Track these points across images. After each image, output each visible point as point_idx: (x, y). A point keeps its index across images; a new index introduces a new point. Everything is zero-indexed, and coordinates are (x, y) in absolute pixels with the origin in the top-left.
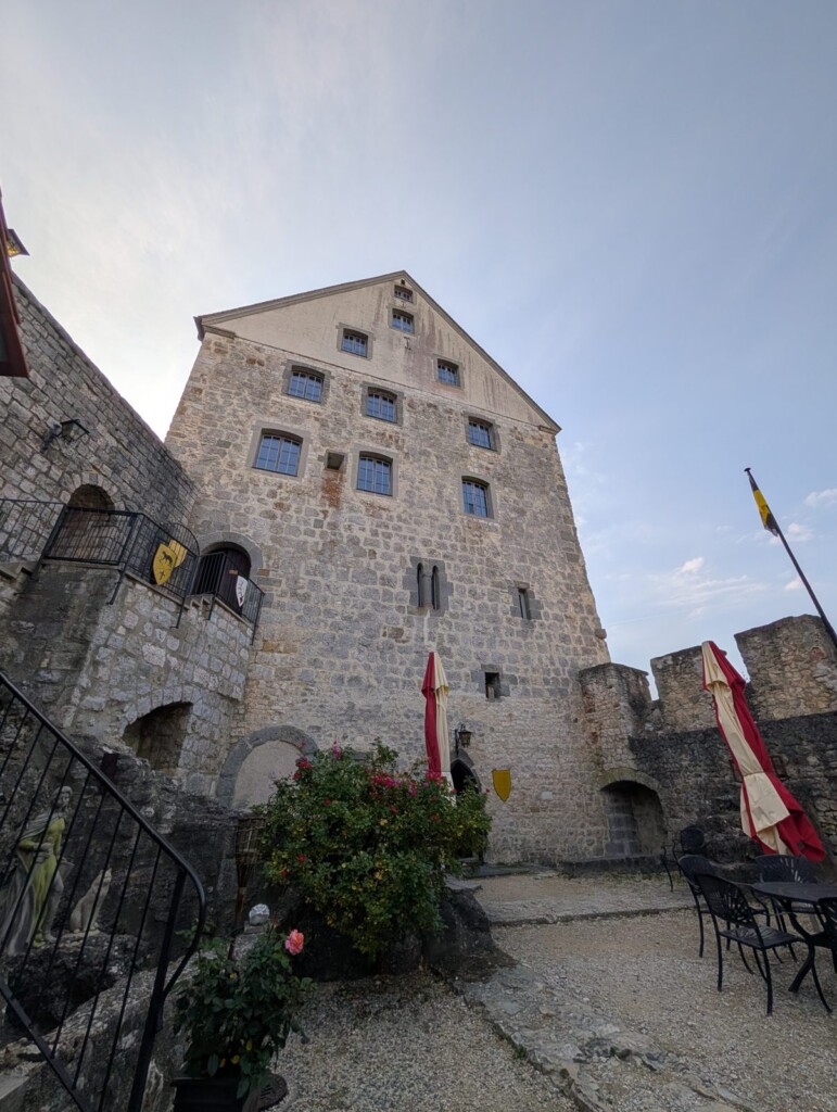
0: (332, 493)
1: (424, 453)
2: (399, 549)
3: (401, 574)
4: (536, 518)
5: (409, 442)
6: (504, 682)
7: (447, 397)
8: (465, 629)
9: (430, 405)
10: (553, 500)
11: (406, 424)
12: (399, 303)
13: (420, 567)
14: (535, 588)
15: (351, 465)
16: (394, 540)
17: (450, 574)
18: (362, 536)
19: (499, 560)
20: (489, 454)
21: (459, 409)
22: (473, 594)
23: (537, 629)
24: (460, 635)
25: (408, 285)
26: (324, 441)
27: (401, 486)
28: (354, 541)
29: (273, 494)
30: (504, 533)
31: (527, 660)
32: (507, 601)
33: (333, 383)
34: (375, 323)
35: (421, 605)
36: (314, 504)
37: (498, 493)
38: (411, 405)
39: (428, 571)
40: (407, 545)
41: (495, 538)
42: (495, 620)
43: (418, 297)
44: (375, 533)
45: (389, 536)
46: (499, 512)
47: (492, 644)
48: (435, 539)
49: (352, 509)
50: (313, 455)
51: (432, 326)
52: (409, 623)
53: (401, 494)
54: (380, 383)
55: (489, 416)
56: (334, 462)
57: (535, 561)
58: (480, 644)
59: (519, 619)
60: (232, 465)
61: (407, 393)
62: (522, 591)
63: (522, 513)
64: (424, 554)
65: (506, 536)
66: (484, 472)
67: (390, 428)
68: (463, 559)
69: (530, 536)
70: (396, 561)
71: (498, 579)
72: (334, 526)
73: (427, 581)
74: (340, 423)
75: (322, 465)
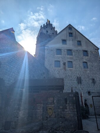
0: (65, 68)
1: (77, 59)
2: (75, 75)
3: (75, 79)
4: (95, 67)
5: (74, 58)
6: (91, 93)
7: (80, 48)
8: (85, 86)
9: (77, 50)
10: (98, 63)
11: (73, 55)
12: (70, 31)
13: (78, 78)
14: (95, 79)
15: (67, 64)
16: (74, 74)
17: (82, 78)
18: (70, 74)
19: (89, 75)
20: (87, 57)
21: (81, 50)
22: (86, 81)
23: (96, 85)
24: (84, 87)
25: (71, 27)
26: (63, 61)
27: (74, 66)
28: (69, 75)
29: (58, 70)
30: (90, 70)
31: (94, 90)
32: (91, 81)
33: (62, 51)
34: (67, 37)
35: (79, 83)
36: (63, 71)
37: (89, 64)
38: (74, 51)
39: (79, 78)
40: (76, 75)
41: (88, 72)
42: (89, 84)
43: (73, 29)
44: (71, 74)
45: (73, 74)
46: (89, 67)
47: (89, 88)
48: (80, 73)
49: (68, 71)
50: (62, 63)
51: (76, 34)
52: (77, 86)
53: (74, 67)
54: (69, 49)
55: (86, 50)
56: (64, 64)
57: (95, 74)
58: (87, 88)
59: (93, 84)
60: (52, 67)
61: (73, 49)
62: (93, 79)
63: (93, 66)
64: (78, 76)
65: (90, 71)
66: (86, 60)
67: (71, 56)
68: (84, 76)
69: (94, 70)
70: (75, 77)
71: (89, 78)
72: (66, 74)
73: (79, 80)
74: (64, 57)
75: (63, 65)
